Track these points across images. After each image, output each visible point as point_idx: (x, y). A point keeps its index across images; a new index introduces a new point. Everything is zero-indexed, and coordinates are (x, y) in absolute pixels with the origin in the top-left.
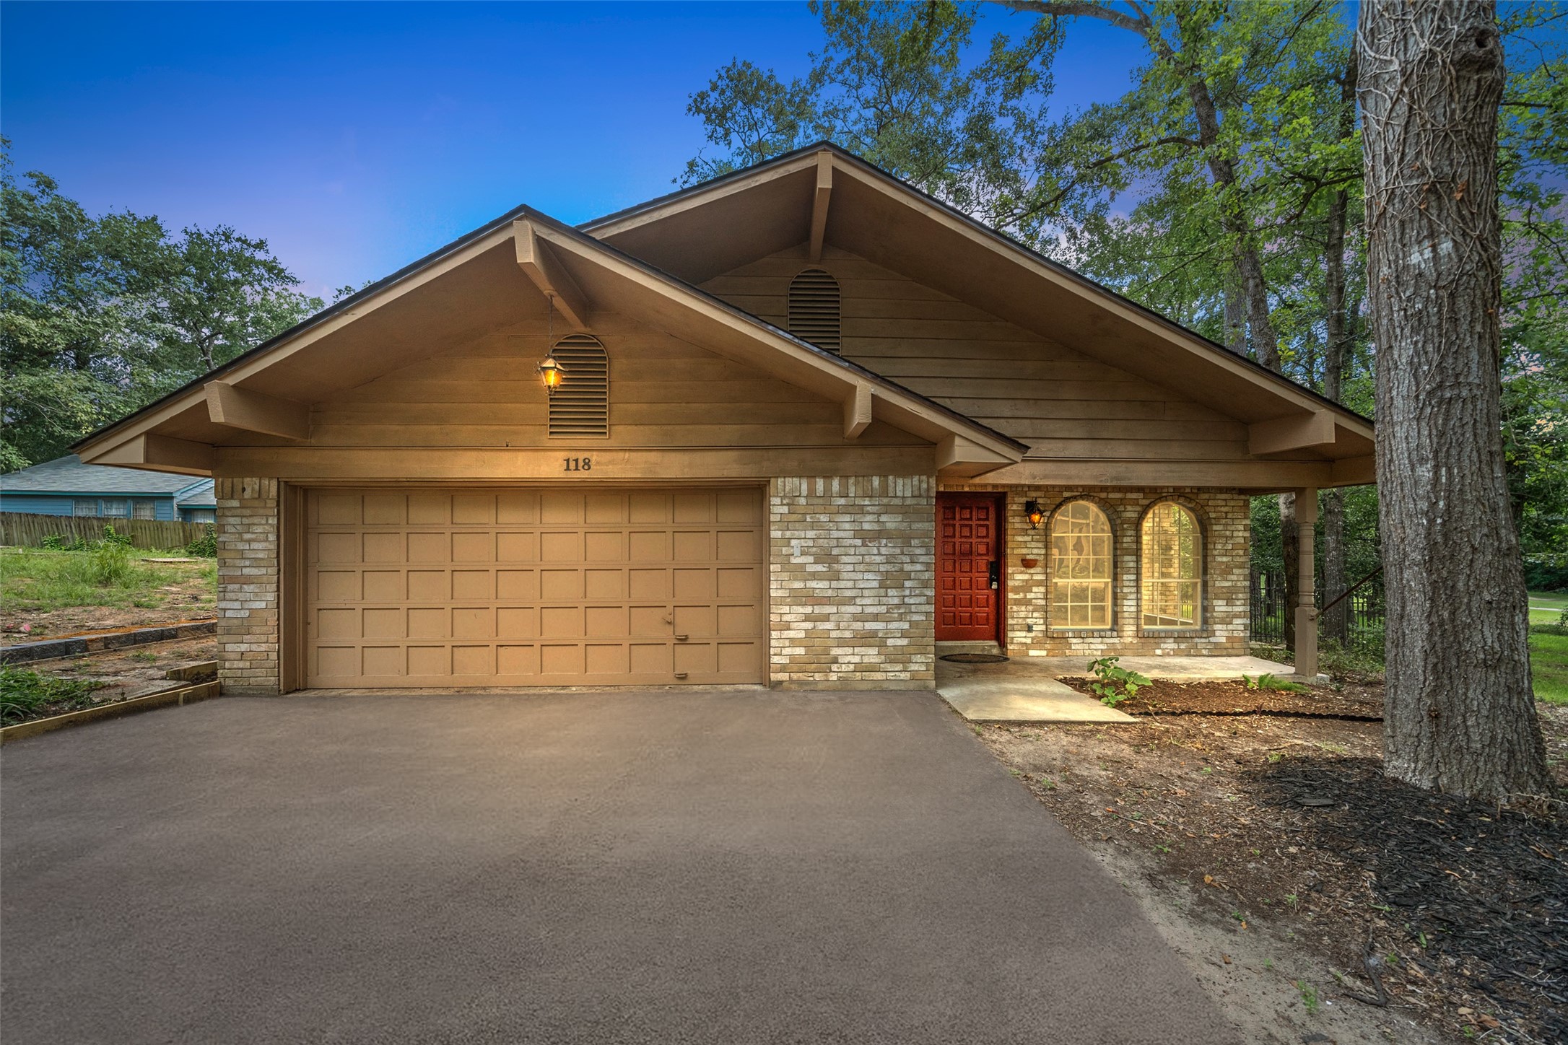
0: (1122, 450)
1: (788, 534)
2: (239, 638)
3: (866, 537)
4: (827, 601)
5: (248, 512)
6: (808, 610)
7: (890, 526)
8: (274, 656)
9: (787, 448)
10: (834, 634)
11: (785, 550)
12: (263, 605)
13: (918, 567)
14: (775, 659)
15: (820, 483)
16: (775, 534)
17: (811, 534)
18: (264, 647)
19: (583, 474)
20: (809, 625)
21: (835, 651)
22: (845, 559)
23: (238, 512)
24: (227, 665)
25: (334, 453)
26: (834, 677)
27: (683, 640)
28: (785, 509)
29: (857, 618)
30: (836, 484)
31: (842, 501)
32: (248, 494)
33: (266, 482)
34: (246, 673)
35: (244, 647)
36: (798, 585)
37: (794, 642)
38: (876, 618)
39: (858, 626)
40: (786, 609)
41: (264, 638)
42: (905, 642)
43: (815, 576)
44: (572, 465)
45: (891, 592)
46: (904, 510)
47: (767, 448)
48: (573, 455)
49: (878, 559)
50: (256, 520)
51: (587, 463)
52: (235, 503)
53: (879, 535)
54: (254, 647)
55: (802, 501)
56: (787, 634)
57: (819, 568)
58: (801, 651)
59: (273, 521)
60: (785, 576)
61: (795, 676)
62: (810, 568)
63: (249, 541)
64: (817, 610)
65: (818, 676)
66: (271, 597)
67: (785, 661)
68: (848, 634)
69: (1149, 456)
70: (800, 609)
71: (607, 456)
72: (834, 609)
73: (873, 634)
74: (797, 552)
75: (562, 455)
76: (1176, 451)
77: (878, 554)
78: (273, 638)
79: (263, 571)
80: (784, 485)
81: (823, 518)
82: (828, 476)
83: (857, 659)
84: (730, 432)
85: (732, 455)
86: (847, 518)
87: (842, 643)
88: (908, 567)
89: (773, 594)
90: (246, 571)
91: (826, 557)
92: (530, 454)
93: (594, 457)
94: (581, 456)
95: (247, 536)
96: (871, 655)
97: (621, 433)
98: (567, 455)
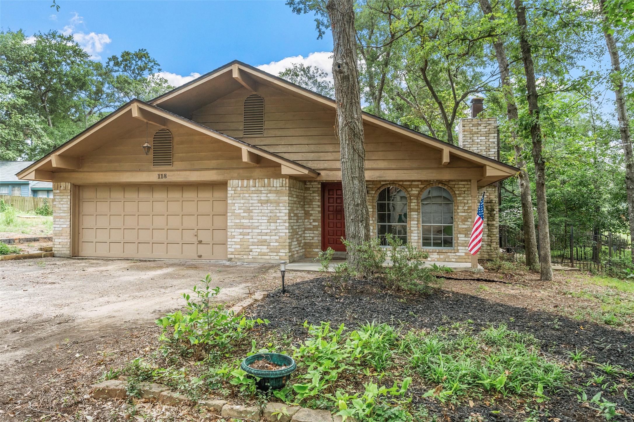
0: (382, 164)
1: (234, 201)
2: (59, 237)
3: (262, 202)
4: (249, 227)
5: (62, 194)
6: (241, 231)
7: (271, 198)
8: (69, 244)
9: (233, 168)
10: (251, 240)
11: (233, 208)
12: (66, 226)
13: (282, 214)
14: (229, 250)
15: (245, 181)
16: (229, 201)
17: (242, 201)
18: (66, 240)
19: (164, 180)
20: (242, 237)
21: (251, 247)
22: (254, 211)
23: (59, 194)
24: (55, 246)
25: (87, 174)
26: (250, 257)
27: (200, 242)
28: (233, 192)
29: (259, 234)
30: (251, 181)
31: (254, 189)
32: (62, 188)
33: (67, 184)
34: (61, 249)
35: (60, 240)
36: (238, 221)
37: (236, 243)
38: (266, 235)
39: (260, 237)
40: (233, 230)
41: (66, 237)
42: (277, 244)
43: (243, 218)
44: (161, 176)
45: (272, 224)
46: (277, 192)
47: (226, 169)
48: (161, 173)
49: (267, 211)
50: (64, 197)
51: (165, 176)
52: (58, 191)
53: (268, 201)
54: (63, 240)
55: (239, 189)
56: (233, 240)
57: (245, 214)
58: (239, 246)
59: (69, 197)
60: (233, 217)
61: (236, 256)
62: (242, 215)
63: (62, 204)
64: (245, 231)
65: (245, 257)
66: (68, 223)
67: (233, 250)
68: (256, 240)
69: (394, 167)
70: (238, 230)
71: (172, 173)
72: (250, 231)
73: (265, 241)
74: (237, 208)
75: (157, 173)
76: (407, 164)
77: (267, 209)
78: (69, 237)
79: (66, 214)
80: (233, 183)
81: (247, 195)
82: (248, 179)
83: (259, 250)
84: (213, 163)
85: (215, 172)
86: (256, 195)
87: (253, 244)
88: (278, 215)
89: (229, 224)
90: (61, 214)
91: (249, 211)
92: (147, 173)
93: (168, 173)
94: (163, 173)
95: (61, 203)
96: (264, 249)
97: (177, 164)
98: (159, 173)
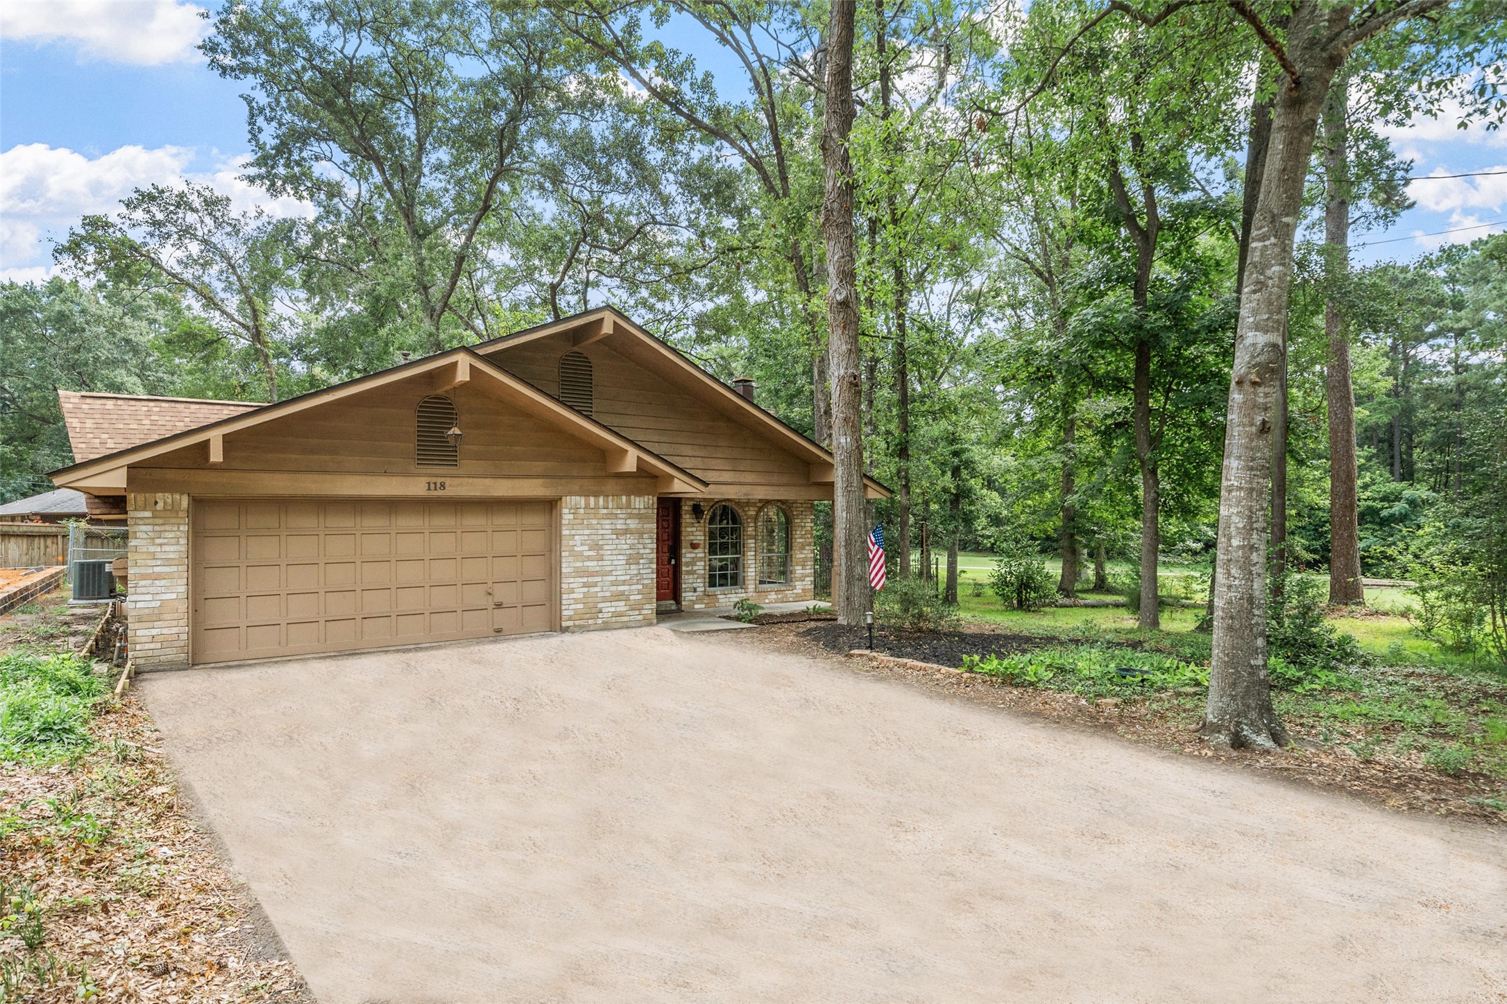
0: (749, 478)
1: (573, 532)
2: (150, 625)
3: (619, 533)
4: (592, 574)
5: (160, 521)
6: (585, 580)
7: (632, 526)
8: (184, 637)
9: (573, 477)
10: (600, 595)
11: (571, 543)
12: (174, 596)
13: (647, 551)
14: (565, 613)
15: (592, 499)
16: (565, 532)
17: (587, 532)
18: (175, 630)
19: (440, 493)
20: (585, 590)
21: (600, 605)
22: (606, 547)
23: (151, 521)
24: (138, 647)
25: (241, 475)
26: (600, 621)
27: (499, 606)
28: (571, 516)
29: (613, 584)
30: (601, 499)
31: (605, 511)
32: (160, 506)
33: (177, 496)
34: (156, 653)
35: (154, 632)
36: (579, 564)
37: (576, 601)
38: (624, 583)
39: (614, 588)
40: (572, 580)
41: (175, 623)
42: (640, 597)
43: (589, 558)
44: (432, 486)
45: (633, 567)
46: (640, 517)
47: (560, 477)
48: (433, 480)
49: (625, 547)
50: (167, 528)
51: (443, 486)
52: (148, 514)
53: (626, 531)
54: (165, 631)
55: (582, 511)
56: (572, 596)
57: (592, 553)
58: (581, 606)
59: (184, 528)
60: (571, 559)
61: (577, 623)
62: (586, 554)
63: (161, 545)
64: (590, 579)
65: (590, 622)
66: (183, 589)
67: (571, 613)
68: (608, 594)
69: (763, 481)
70: (581, 580)
71: (456, 481)
72: (599, 579)
73: (622, 593)
74: (578, 543)
75: (424, 480)
76: (775, 479)
77: (625, 543)
78: (183, 622)
79: (174, 569)
80: (570, 501)
81: (594, 522)
82: (596, 495)
83: (613, 609)
84: (539, 466)
85: (540, 481)
86: (608, 522)
87: (605, 600)
88: (642, 551)
89: (564, 570)
90: (157, 569)
91: (597, 547)
92: (404, 479)
93: (448, 481)
94: (439, 480)
95: (158, 541)
96: (621, 606)
97: (466, 465)
98: (429, 479)
